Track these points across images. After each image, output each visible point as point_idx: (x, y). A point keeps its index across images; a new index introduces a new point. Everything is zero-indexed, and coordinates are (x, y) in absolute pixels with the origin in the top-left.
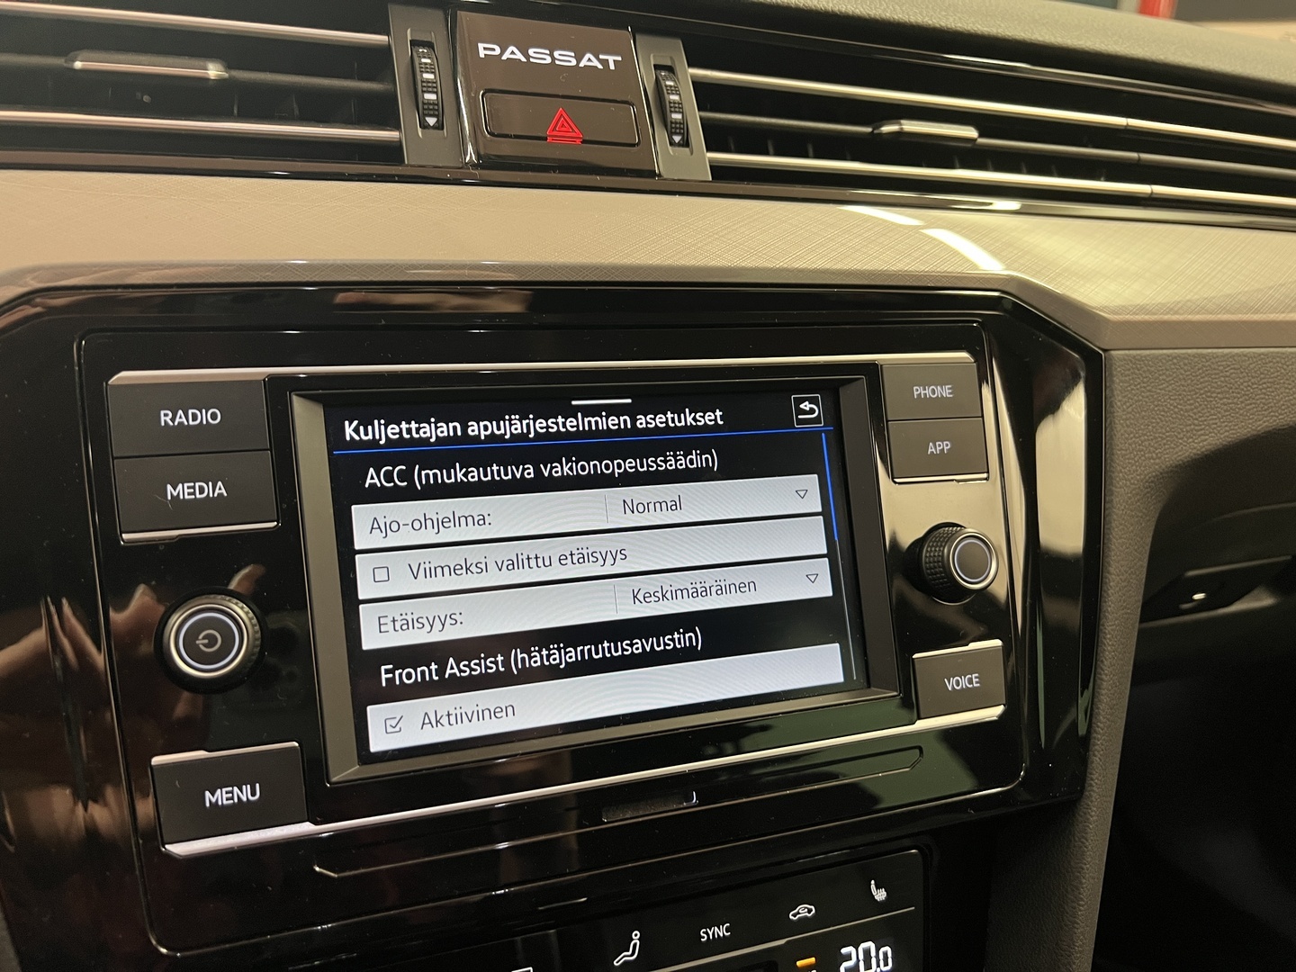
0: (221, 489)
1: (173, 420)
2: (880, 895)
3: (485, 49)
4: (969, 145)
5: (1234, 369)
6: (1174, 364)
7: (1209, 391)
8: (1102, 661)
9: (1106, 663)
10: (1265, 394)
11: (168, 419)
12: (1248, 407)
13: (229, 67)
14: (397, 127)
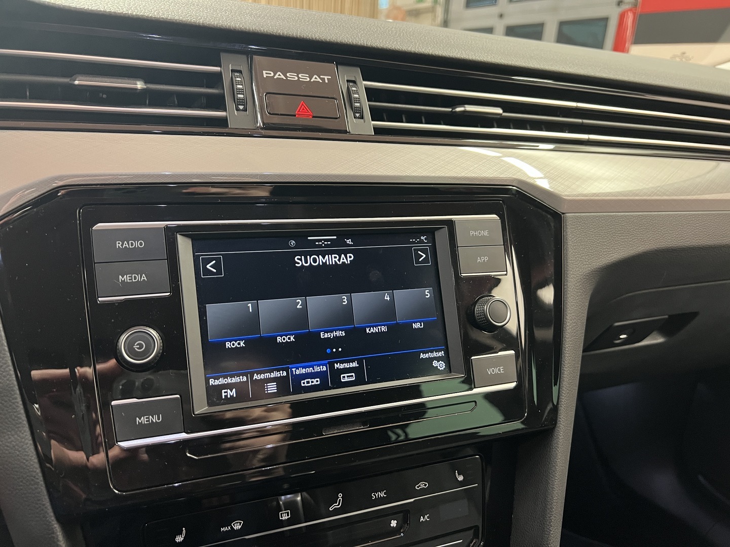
0: (144, 278)
1: (122, 245)
2: (460, 478)
3: (266, 73)
4: (499, 117)
5: (626, 222)
6: (597, 220)
7: (614, 233)
8: (564, 362)
10: (642, 234)
11: (120, 245)
12: (633, 241)
13: (146, 82)
14: (225, 110)
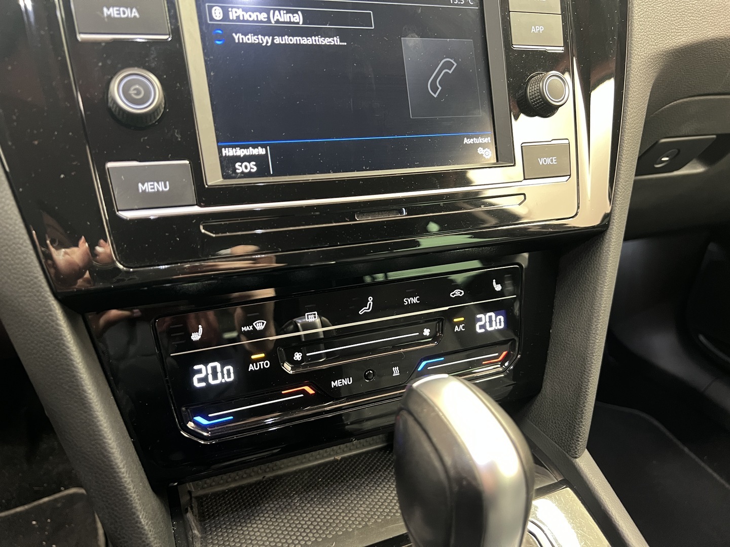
0: (135, 13)
2: (498, 288)
9: (624, 156)
